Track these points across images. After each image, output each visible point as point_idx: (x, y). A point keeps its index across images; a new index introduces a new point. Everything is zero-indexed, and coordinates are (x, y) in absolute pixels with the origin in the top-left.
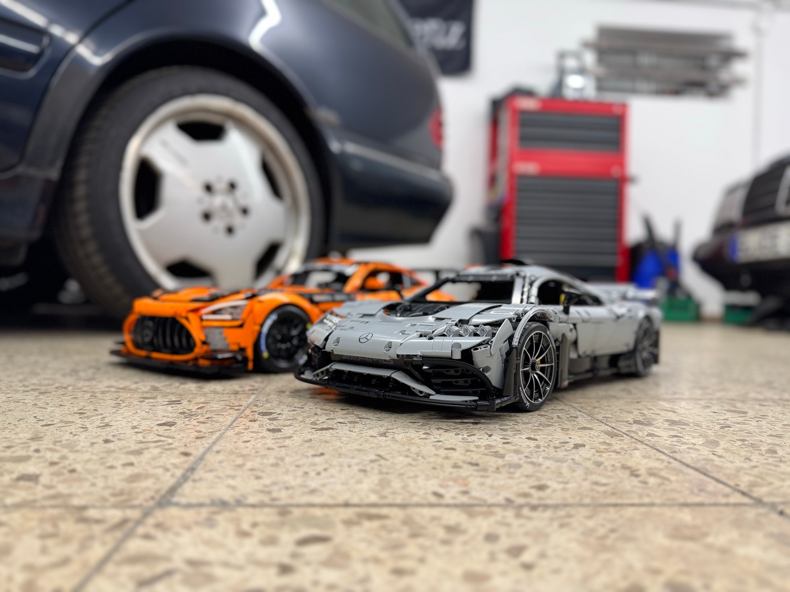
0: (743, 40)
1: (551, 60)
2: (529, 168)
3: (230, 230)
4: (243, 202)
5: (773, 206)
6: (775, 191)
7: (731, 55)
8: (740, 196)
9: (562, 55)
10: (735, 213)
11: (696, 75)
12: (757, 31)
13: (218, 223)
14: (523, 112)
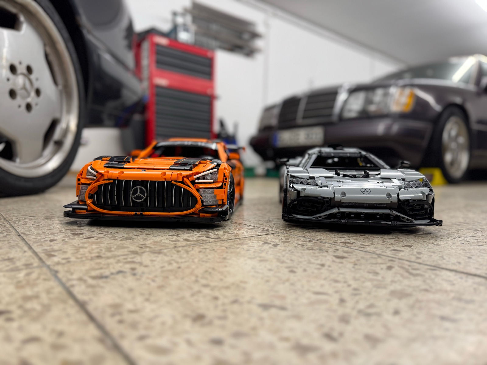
0: (260, 29)
1: (169, 17)
2: (162, 82)
3: (29, 107)
4: (36, 85)
5: (295, 119)
6: (296, 112)
7: (255, 35)
8: (276, 112)
9: (175, 14)
10: (274, 122)
11: (239, 42)
12: (267, 25)
13: (20, 101)
14: (158, 45)
